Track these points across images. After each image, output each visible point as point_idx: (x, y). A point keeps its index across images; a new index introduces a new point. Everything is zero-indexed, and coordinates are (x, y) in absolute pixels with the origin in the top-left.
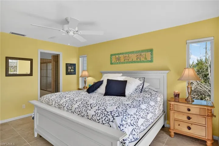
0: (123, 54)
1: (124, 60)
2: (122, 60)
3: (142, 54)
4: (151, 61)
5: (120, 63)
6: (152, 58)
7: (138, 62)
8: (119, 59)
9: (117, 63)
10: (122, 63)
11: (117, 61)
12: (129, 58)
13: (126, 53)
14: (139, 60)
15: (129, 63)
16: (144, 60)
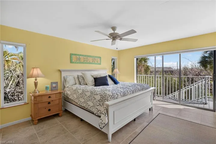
0: (83, 55)
1: (84, 61)
2: (82, 61)
3: (96, 58)
4: (100, 64)
5: (80, 63)
6: (100, 62)
7: (93, 64)
8: (79, 59)
9: (78, 63)
10: (82, 63)
11: (78, 61)
12: (87, 60)
13: (85, 56)
14: (94, 62)
15: (87, 63)
16: (96, 63)
